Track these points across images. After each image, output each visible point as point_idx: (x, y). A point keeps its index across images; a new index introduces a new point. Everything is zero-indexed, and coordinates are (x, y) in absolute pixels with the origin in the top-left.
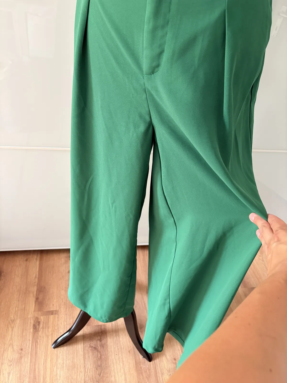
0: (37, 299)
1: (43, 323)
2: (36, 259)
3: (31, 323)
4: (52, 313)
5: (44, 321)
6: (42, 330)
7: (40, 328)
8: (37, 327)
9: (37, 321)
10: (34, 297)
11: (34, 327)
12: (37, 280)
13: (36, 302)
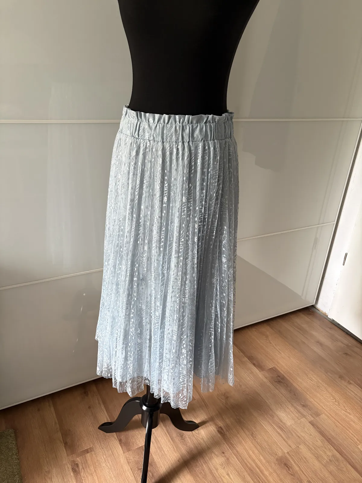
0: (66, 444)
1: (81, 463)
2: (50, 406)
3: (68, 468)
4: (87, 451)
5: (82, 462)
6: (83, 470)
7: (80, 470)
8: (77, 469)
9: (74, 464)
10: (62, 443)
11: (73, 470)
12: (58, 426)
13: (65, 446)
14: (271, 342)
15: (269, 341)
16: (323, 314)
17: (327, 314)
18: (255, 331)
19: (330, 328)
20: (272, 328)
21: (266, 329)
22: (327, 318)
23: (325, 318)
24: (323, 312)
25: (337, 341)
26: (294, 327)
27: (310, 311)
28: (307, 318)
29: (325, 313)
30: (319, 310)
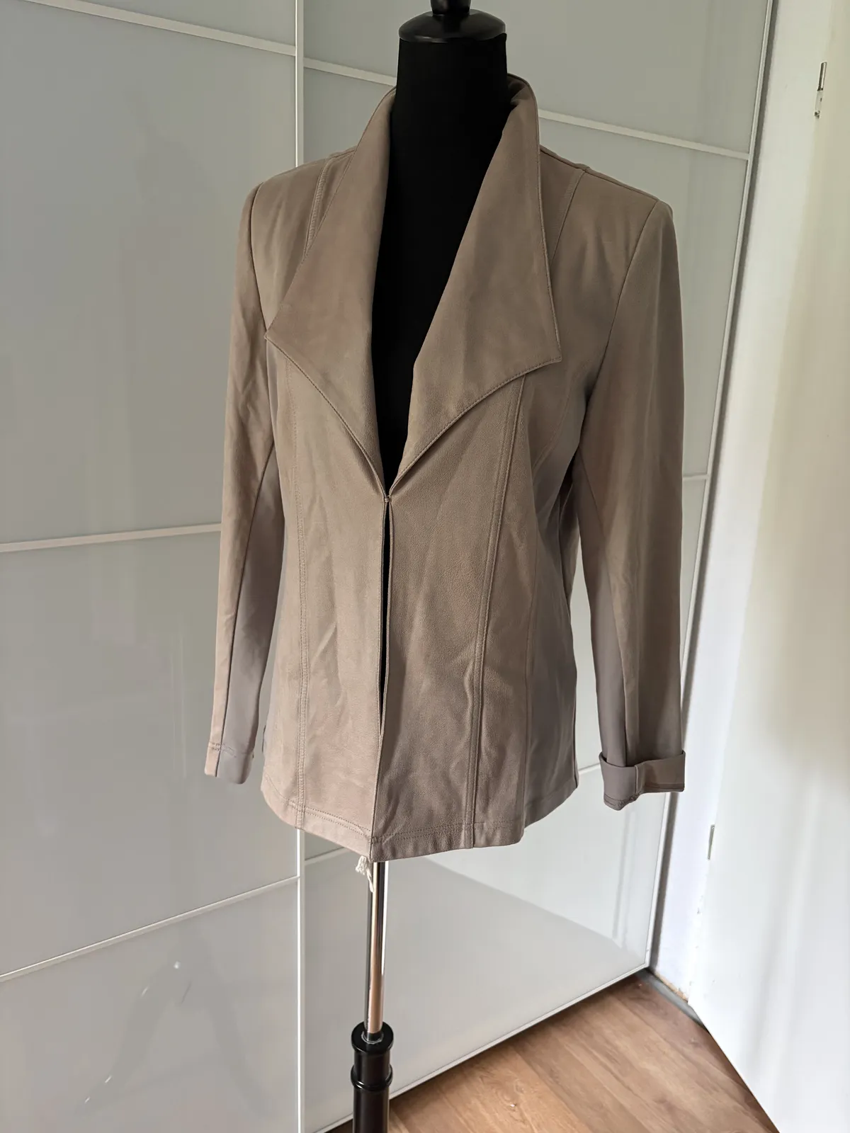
14: (526, 1115)
15: (522, 1115)
16: (676, 994)
17: (685, 996)
18: (480, 1079)
19: (695, 1045)
20: (529, 1063)
21: (514, 1070)
22: (684, 1006)
23: (680, 1009)
24: (672, 988)
25: (715, 1089)
26: (596, 1053)
27: (638, 987)
28: (631, 1014)
29: (679, 989)
30: (662, 982)
